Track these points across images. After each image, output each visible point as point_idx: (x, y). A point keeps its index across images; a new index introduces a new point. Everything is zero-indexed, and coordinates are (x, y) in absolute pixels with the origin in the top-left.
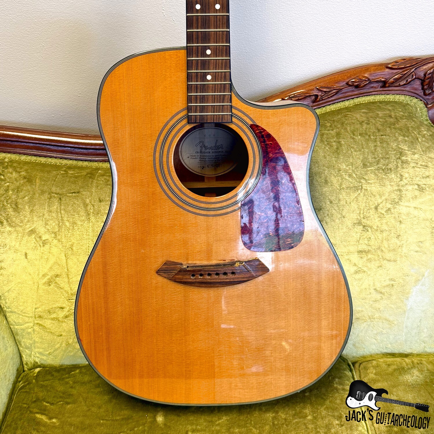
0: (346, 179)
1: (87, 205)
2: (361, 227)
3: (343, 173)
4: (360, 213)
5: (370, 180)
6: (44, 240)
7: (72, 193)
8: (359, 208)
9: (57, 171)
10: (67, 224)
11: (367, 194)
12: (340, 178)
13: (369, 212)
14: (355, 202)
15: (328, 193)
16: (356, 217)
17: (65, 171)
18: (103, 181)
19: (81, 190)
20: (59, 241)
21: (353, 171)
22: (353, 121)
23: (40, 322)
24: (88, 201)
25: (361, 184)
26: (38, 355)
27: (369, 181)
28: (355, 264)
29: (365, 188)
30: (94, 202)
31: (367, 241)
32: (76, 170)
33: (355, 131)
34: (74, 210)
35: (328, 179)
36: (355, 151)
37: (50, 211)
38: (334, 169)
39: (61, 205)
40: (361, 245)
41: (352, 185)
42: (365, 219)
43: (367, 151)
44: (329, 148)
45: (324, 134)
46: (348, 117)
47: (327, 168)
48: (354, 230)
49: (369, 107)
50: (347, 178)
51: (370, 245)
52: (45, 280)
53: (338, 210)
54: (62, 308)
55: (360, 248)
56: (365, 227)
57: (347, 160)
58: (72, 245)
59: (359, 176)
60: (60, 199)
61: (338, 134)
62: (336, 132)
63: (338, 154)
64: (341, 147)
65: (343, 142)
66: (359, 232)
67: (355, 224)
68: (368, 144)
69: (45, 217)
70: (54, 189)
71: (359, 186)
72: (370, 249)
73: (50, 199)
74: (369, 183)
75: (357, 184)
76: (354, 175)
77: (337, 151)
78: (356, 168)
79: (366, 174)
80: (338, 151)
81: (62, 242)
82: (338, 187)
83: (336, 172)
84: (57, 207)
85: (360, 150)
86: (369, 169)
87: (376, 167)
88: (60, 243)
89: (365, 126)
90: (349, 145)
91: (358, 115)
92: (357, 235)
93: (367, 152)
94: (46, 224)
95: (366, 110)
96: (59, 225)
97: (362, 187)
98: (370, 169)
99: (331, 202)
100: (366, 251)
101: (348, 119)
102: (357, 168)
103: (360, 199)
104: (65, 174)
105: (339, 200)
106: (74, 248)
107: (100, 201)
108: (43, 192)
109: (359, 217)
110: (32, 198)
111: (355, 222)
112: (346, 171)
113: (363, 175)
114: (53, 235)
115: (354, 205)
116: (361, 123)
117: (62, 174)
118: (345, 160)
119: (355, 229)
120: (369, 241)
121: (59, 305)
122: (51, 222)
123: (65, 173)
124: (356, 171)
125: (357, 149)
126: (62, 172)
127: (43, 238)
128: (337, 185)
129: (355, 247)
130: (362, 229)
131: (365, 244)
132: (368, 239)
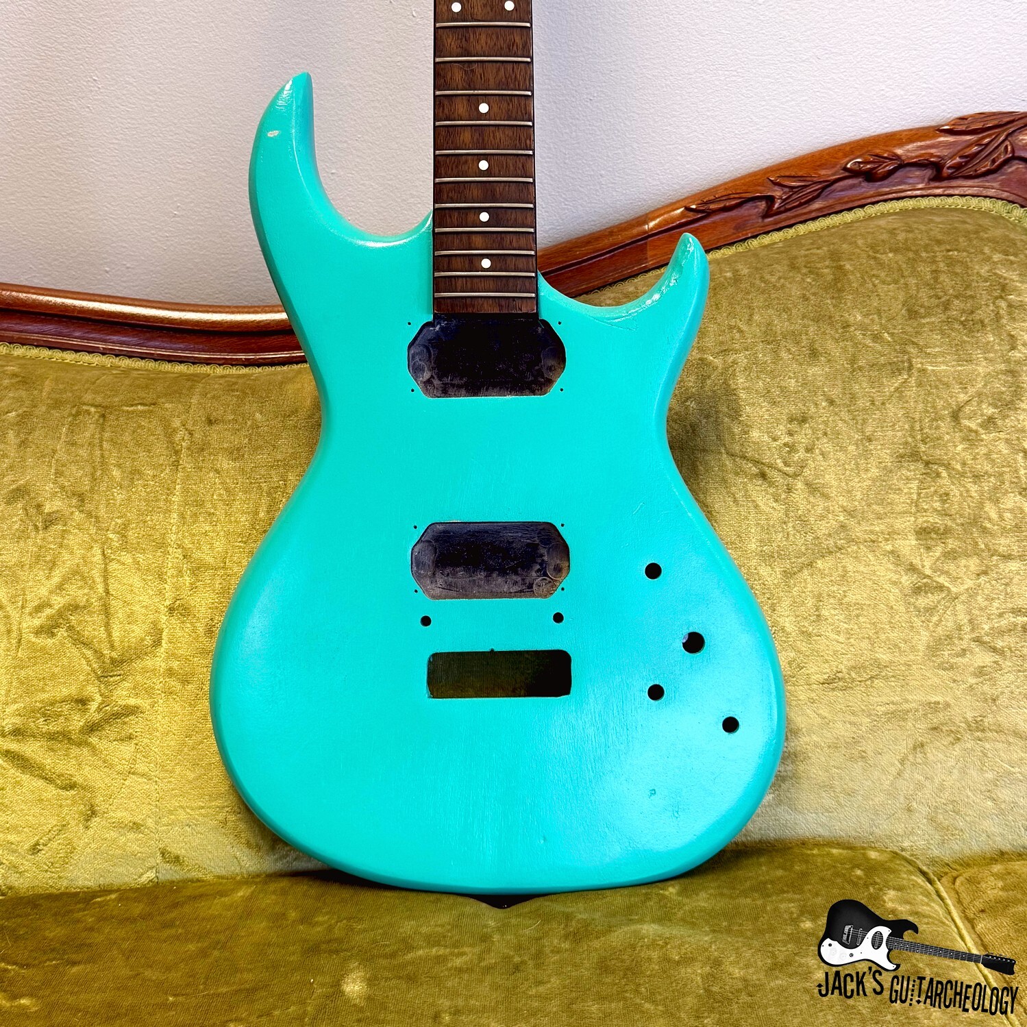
0: (865, 346)
1: (175, 431)
2: (921, 466)
3: (858, 333)
4: (912, 428)
5: (930, 347)
6: (49, 514)
7: (137, 404)
8: (907, 417)
11: (925, 380)
12: (849, 343)
13: (938, 428)
14: (895, 400)
16: (903, 440)
19: (162, 400)
21: (884, 327)
23: (17, 749)
25: (906, 357)
27: (929, 350)
28: (911, 564)
29: (919, 366)
30: (194, 425)
31: (938, 504)
33: (876, 245)
34: (137, 442)
35: (817, 346)
36: (884, 282)
37: (72, 444)
38: (831, 324)
40: (924, 514)
41: (882, 360)
42: (929, 444)
43: (914, 281)
44: (814, 280)
47: (813, 320)
48: (899, 474)
50: (868, 342)
51: (949, 512)
52: (42, 619)
53: (850, 422)
54: (82, 702)
55: (923, 521)
56: (930, 466)
57: (864, 301)
59: (901, 339)
60: (103, 416)
61: (835, 254)
62: (829, 251)
63: (840, 290)
64: (845, 275)
66: (915, 479)
67: (902, 457)
68: (914, 268)
69: (57, 457)
70: (88, 397)
71: (903, 362)
72: (949, 523)
73: (75, 416)
74: (929, 354)
75: (897, 357)
76: (887, 336)
77: (836, 286)
78: (889, 321)
79: (918, 333)
80: (839, 285)
82: (846, 366)
83: (837, 330)
84: (93, 435)
85: (896, 282)
86: (923, 321)
87: (943, 317)
88: (93, 520)
90: (867, 272)
92: (909, 486)
93: (915, 284)
94: (59, 474)
97: (910, 361)
98: (928, 320)
99: (831, 402)
100: (939, 529)
102: (893, 318)
103: (909, 393)
105: (853, 397)
106: (130, 535)
107: (210, 422)
108: (58, 404)
109: (910, 440)
110: (27, 414)
111: (902, 451)
112: (863, 328)
113: (911, 336)
114: (74, 501)
115: (893, 410)
118: (860, 303)
119: (904, 470)
120: (944, 502)
121: (76, 693)
122: (73, 468)
124: (889, 326)
125: (889, 279)
127: (48, 509)
128: (842, 363)
129: (908, 519)
130: (924, 471)
131: (936, 510)
132: (941, 496)
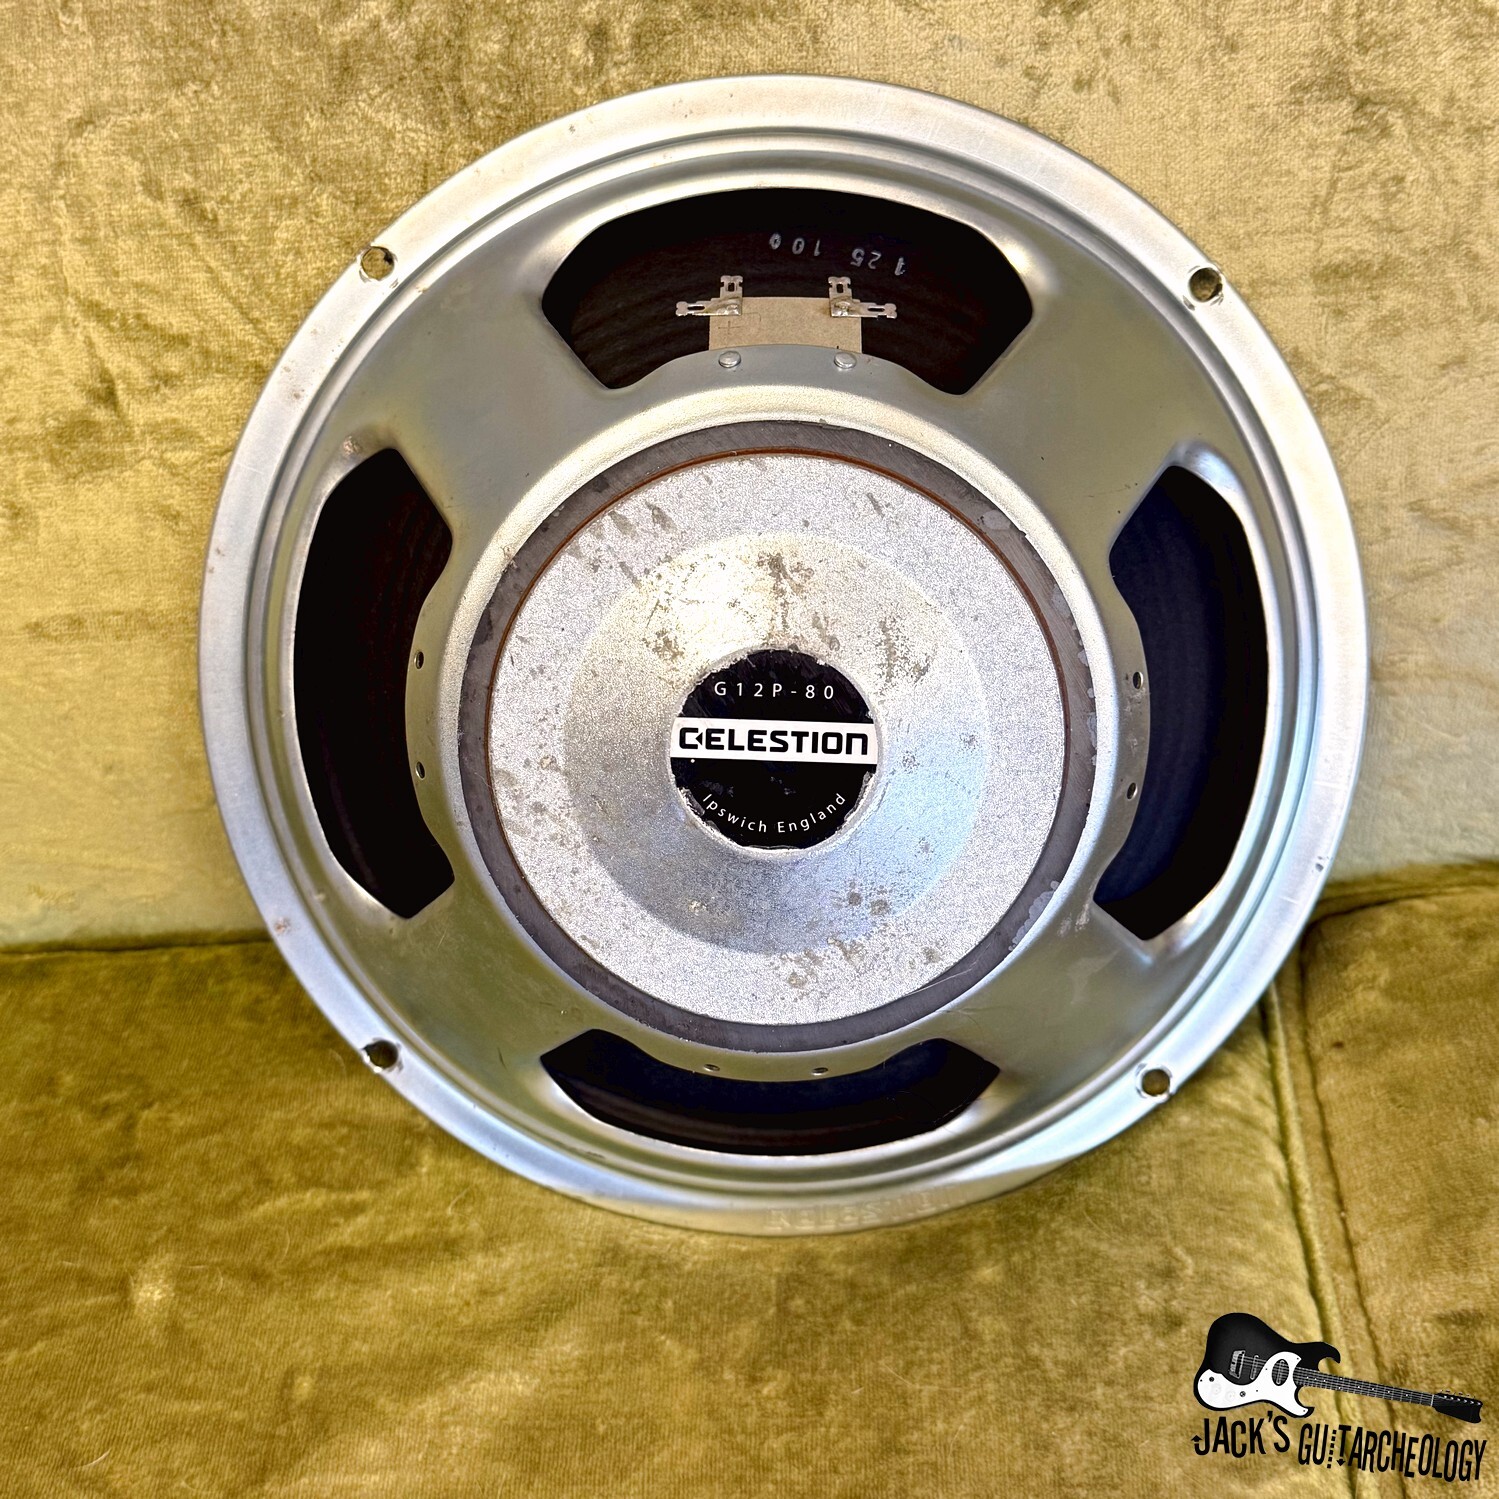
2: (1345, 108)
4: (1338, 10)
16: (1312, 45)
40: (1341, 231)
42: (1373, 53)
51: (1398, 224)
56: (1369, 109)
66: (1328, 145)
67: (1306, 90)
92: (1312, 162)
100: (1369, 266)
109: (1328, 42)
111: (1306, 74)
120: (1388, 198)
129: (1301, 245)
130: (1351, 123)
131: (1367, 219)
132: (1384, 185)
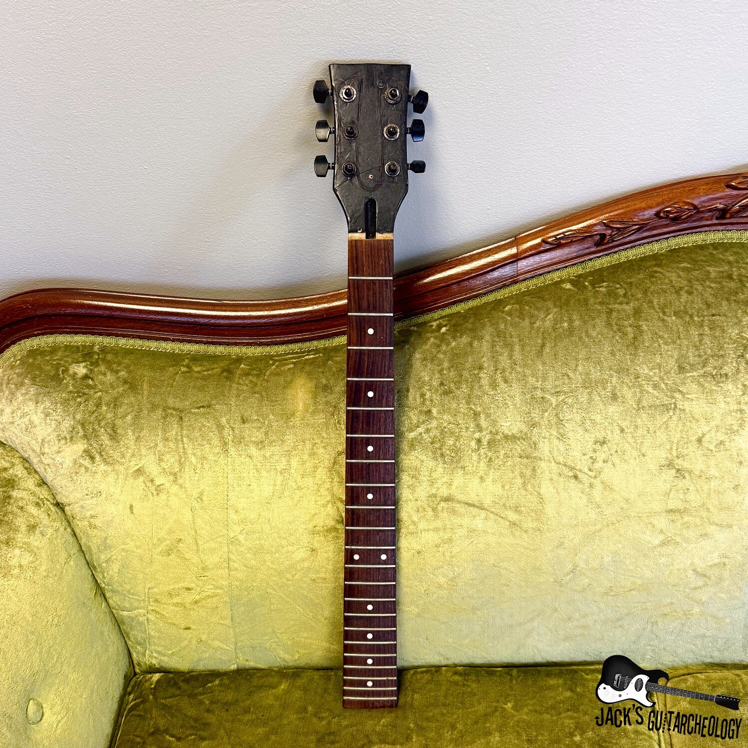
0: (648, 392)
1: (223, 427)
2: (674, 471)
3: (643, 382)
5: (689, 394)
6: (158, 486)
7: (199, 408)
8: (669, 441)
9: (175, 368)
10: (193, 460)
11: (684, 417)
12: (638, 390)
13: (687, 448)
14: (663, 430)
15: (617, 414)
16: (664, 456)
17: (188, 366)
18: (247, 385)
19: (214, 402)
20: (181, 486)
21: (662, 379)
22: (664, 287)
23: (158, 609)
24: (224, 420)
25: (674, 401)
26: (155, 655)
27: (688, 396)
28: (661, 530)
29: (681, 407)
30: (234, 423)
31: (682, 495)
32: (205, 363)
33: (665, 306)
34: (203, 437)
35: (617, 391)
36: (666, 343)
37: (166, 440)
38: (628, 375)
39: (182, 428)
40: (673, 501)
41: (658, 402)
42: (681, 459)
43: (686, 343)
44: (620, 337)
45: (612, 310)
46: (656, 278)
47: (616, 372)
49: (694, 256)
50: (650, 390)
51: (688, 500)
52: (163, 547)
53: (632, 444)
54: (188, 589)
55: (671, 506)
56: (680, 472)
57: (651, 359)
58: (201, 494)
59: (671, 388)
60: (181, 418)
61: (637, 312)
62: (634, 308)
63: (636, 348)
64: (641, 335)
65: (645, 328)
66: (670, 480)
67: (663, 466)
68: (688, 331)
69: (159, 449)
70: (171, 401)
71: (671, 404)
72: (688, 506)
73: (164, 418)
74: (688, 398)
75: (668, 400)
76: (663, 386)
77: (634, 344)
78: (665, 374)
79: (684, 383)
80: (636, 344)
81: (185, 488)
82: (634, 406)
83: (631, 380)
84: (177, 433)
85: (674, 342)
86: (688, 375)
87: (701, 372)
88: (184, 489)
89: (684, 297)
90: (656, 333)
91: (674, 274)
92: (665, 484)
93: (686, 345)
94: (161, 460)
95: (689, 263)
96: (180, 461)
97: (675, 405)
98: (691, 374)
99: (622, 431)
100: (680, 510)
101: (657, 282)
102: (669, 372)
103: (672, 425)
104: (187, 372)
105: (637, 427)
106: (204, 498)
107: (244, 422)
108: (154, 407)
109: (669, 455)
110: (137, 417)
111: (664, 463)
112: (648, 379)
113: (678, 386)
114: (172, 478)
115: (662, 436)
116: (678, 292)
117: (184, 372)
118: (648, 359)
119: (663, 474)
121: (186, 585)
122: (168, 456)
123: (188, 370)
124: (665, 378)
125: (670, 341)
126: (183, 369)
127: (157, 483)
128: (632, 402)
129: (662, 504)
130: (675, 475)
131: (680, 498)
132: (684, 490)
